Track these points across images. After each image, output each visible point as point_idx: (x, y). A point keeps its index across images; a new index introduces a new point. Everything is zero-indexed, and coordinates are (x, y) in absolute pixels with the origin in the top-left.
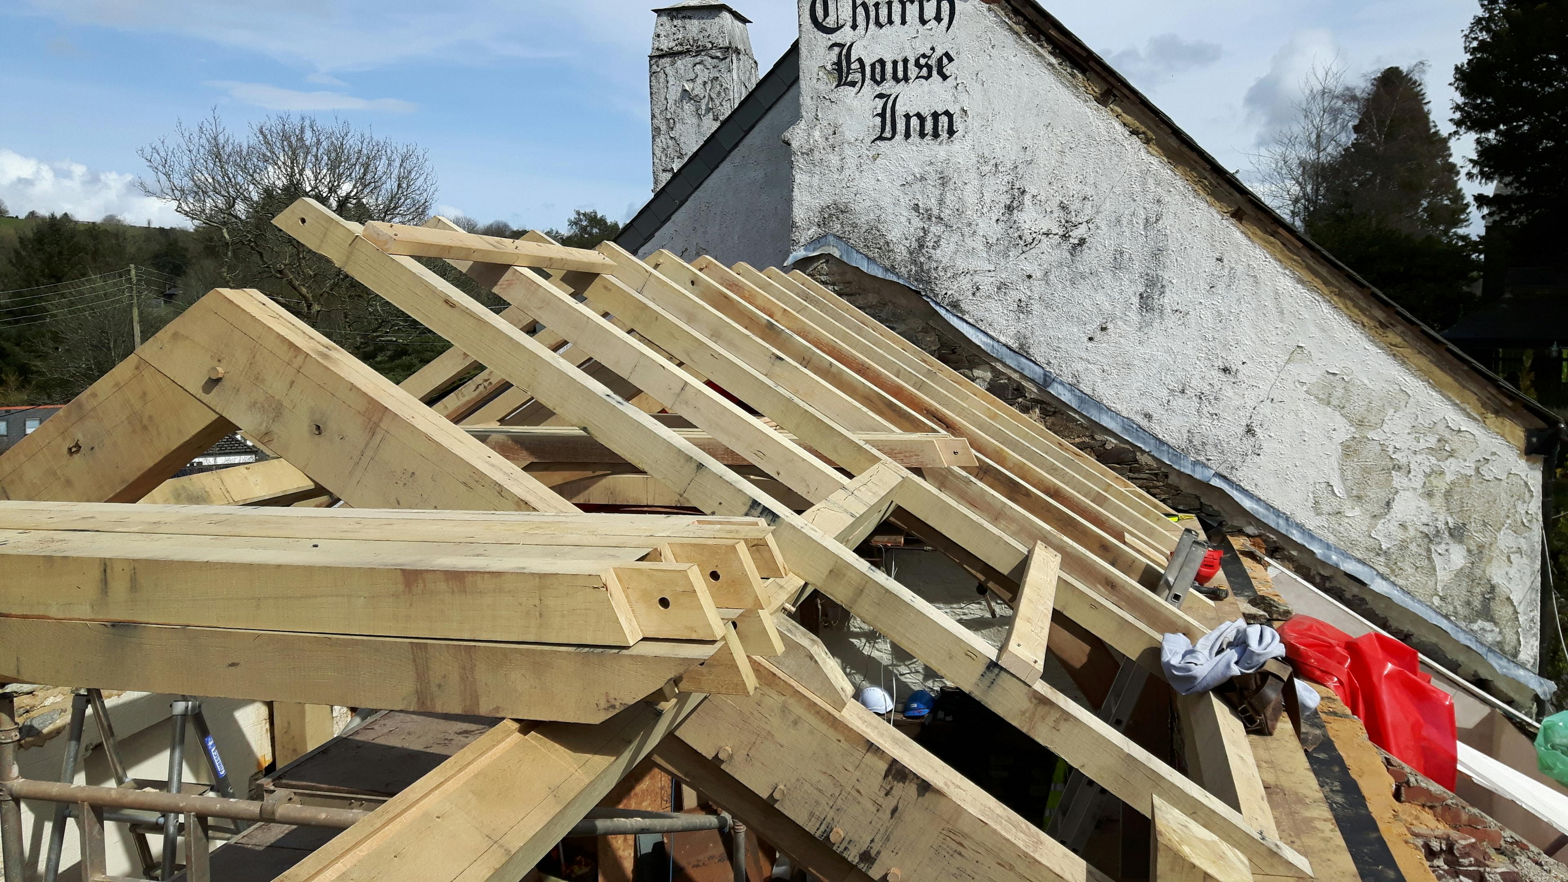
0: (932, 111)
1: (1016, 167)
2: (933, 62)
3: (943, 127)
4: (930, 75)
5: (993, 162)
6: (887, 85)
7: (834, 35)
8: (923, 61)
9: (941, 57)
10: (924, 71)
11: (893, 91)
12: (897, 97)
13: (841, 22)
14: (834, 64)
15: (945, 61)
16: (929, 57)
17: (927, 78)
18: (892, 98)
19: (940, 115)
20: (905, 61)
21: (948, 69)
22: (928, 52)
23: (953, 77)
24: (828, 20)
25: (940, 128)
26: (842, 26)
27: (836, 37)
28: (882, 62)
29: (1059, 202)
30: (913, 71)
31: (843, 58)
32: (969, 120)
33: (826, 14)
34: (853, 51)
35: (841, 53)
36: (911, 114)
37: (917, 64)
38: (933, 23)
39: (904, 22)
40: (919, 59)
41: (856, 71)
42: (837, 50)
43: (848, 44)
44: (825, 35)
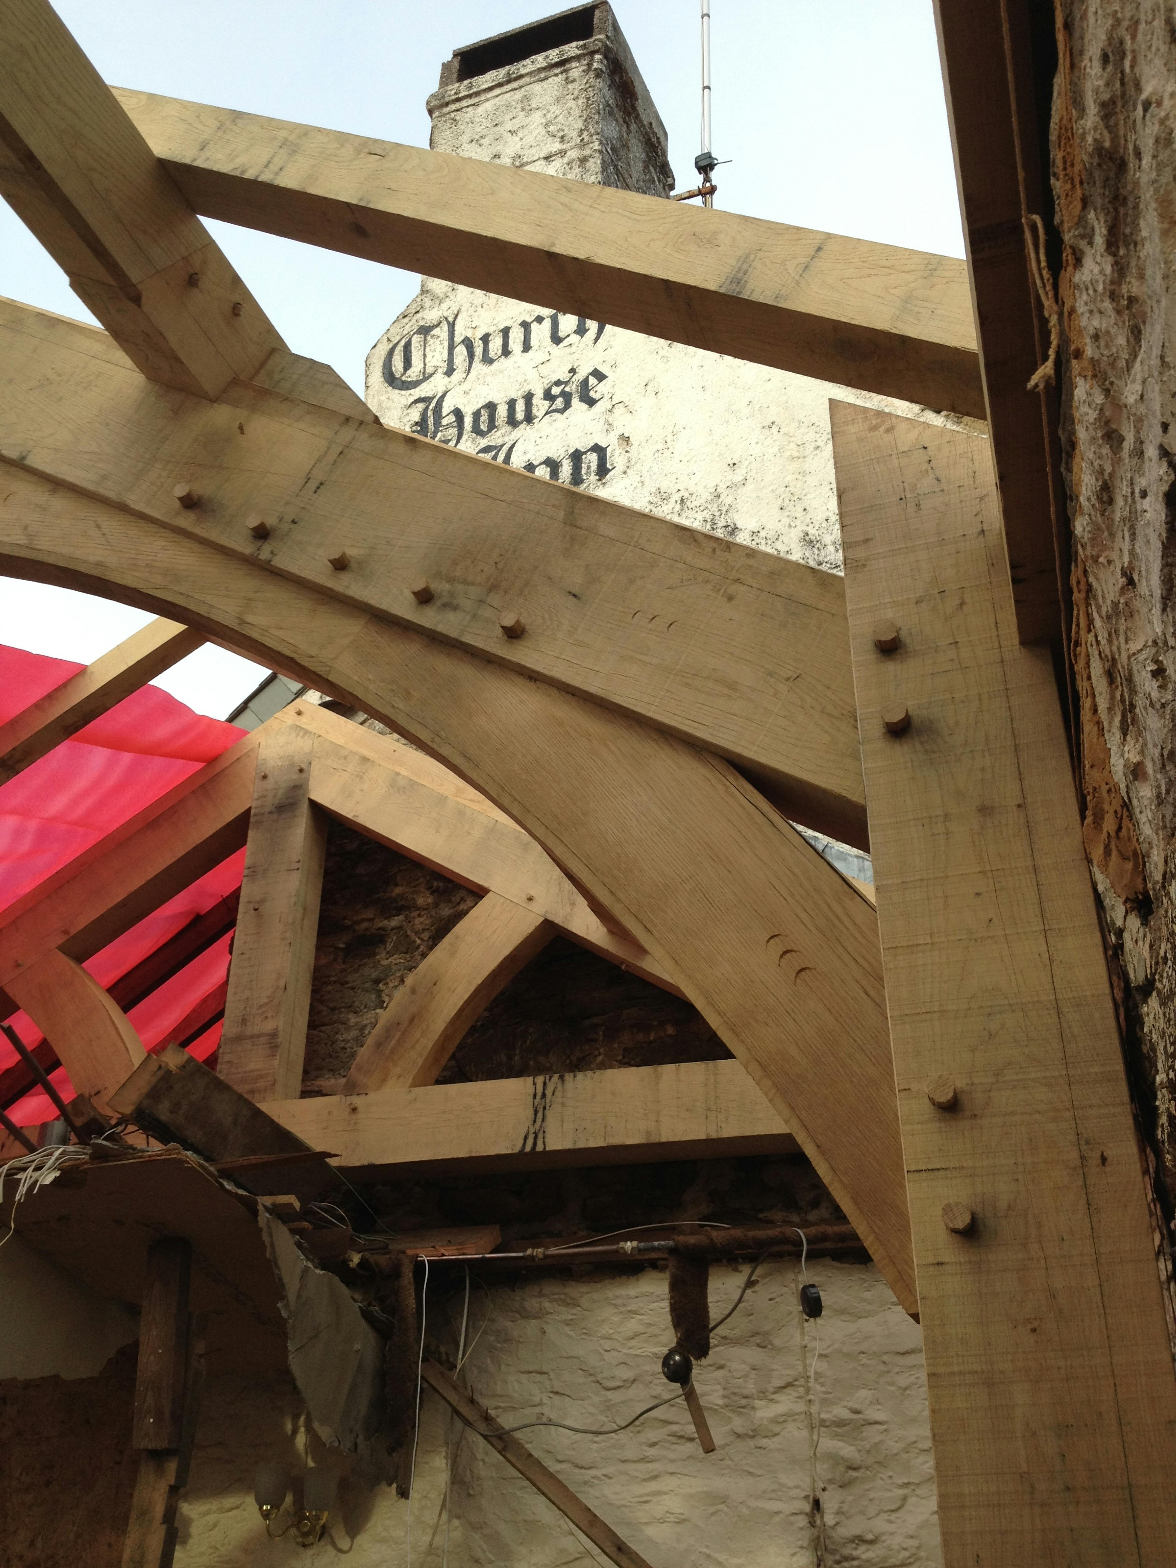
0: (571, 451)
1: (718, 496)
2: (572, 388)
3: (589, 468)
4: (567, 405)
5: (677, 497)
6: (499, 433)
7: (418, 389)
8: (556, 391)
9: (587, 378)
10: (559, 403)
11: (506, 439)
12: (513, 446)
13: (429, 370)
14: (417, 424)
15: (592, 381)
16: (566, 383)
17: (562, 411)
18: (505, 449)
19: (585, 453)
20: (528, 398)
21: (598, 390)
22: (564, 376)
23: (607, 397)
24: (409, 372)
25: (584, 471)
26: (431, 375)
27: (424, 390)
28: (491, 407)
29: (802, 535)
30: (540, 405)
31: (430, 413)
32: (633, 450)
33: (407, 364)
34: (444, 404)
35: (426, 410)
36: (536, 463)
37: (548, 396)
38: (575, 338)
39: (527, 347)
40: (550, 389)
41: (448, 426)
42: (421, 406)
43: (439, 395)
44: (403, 392)
